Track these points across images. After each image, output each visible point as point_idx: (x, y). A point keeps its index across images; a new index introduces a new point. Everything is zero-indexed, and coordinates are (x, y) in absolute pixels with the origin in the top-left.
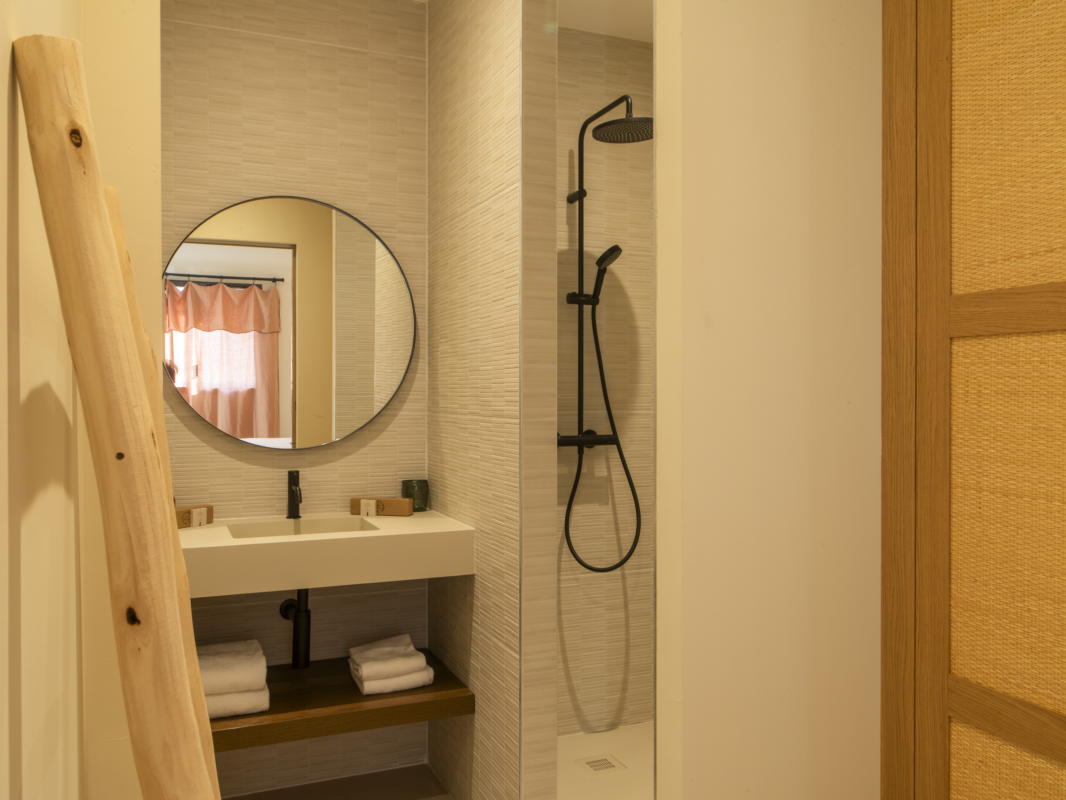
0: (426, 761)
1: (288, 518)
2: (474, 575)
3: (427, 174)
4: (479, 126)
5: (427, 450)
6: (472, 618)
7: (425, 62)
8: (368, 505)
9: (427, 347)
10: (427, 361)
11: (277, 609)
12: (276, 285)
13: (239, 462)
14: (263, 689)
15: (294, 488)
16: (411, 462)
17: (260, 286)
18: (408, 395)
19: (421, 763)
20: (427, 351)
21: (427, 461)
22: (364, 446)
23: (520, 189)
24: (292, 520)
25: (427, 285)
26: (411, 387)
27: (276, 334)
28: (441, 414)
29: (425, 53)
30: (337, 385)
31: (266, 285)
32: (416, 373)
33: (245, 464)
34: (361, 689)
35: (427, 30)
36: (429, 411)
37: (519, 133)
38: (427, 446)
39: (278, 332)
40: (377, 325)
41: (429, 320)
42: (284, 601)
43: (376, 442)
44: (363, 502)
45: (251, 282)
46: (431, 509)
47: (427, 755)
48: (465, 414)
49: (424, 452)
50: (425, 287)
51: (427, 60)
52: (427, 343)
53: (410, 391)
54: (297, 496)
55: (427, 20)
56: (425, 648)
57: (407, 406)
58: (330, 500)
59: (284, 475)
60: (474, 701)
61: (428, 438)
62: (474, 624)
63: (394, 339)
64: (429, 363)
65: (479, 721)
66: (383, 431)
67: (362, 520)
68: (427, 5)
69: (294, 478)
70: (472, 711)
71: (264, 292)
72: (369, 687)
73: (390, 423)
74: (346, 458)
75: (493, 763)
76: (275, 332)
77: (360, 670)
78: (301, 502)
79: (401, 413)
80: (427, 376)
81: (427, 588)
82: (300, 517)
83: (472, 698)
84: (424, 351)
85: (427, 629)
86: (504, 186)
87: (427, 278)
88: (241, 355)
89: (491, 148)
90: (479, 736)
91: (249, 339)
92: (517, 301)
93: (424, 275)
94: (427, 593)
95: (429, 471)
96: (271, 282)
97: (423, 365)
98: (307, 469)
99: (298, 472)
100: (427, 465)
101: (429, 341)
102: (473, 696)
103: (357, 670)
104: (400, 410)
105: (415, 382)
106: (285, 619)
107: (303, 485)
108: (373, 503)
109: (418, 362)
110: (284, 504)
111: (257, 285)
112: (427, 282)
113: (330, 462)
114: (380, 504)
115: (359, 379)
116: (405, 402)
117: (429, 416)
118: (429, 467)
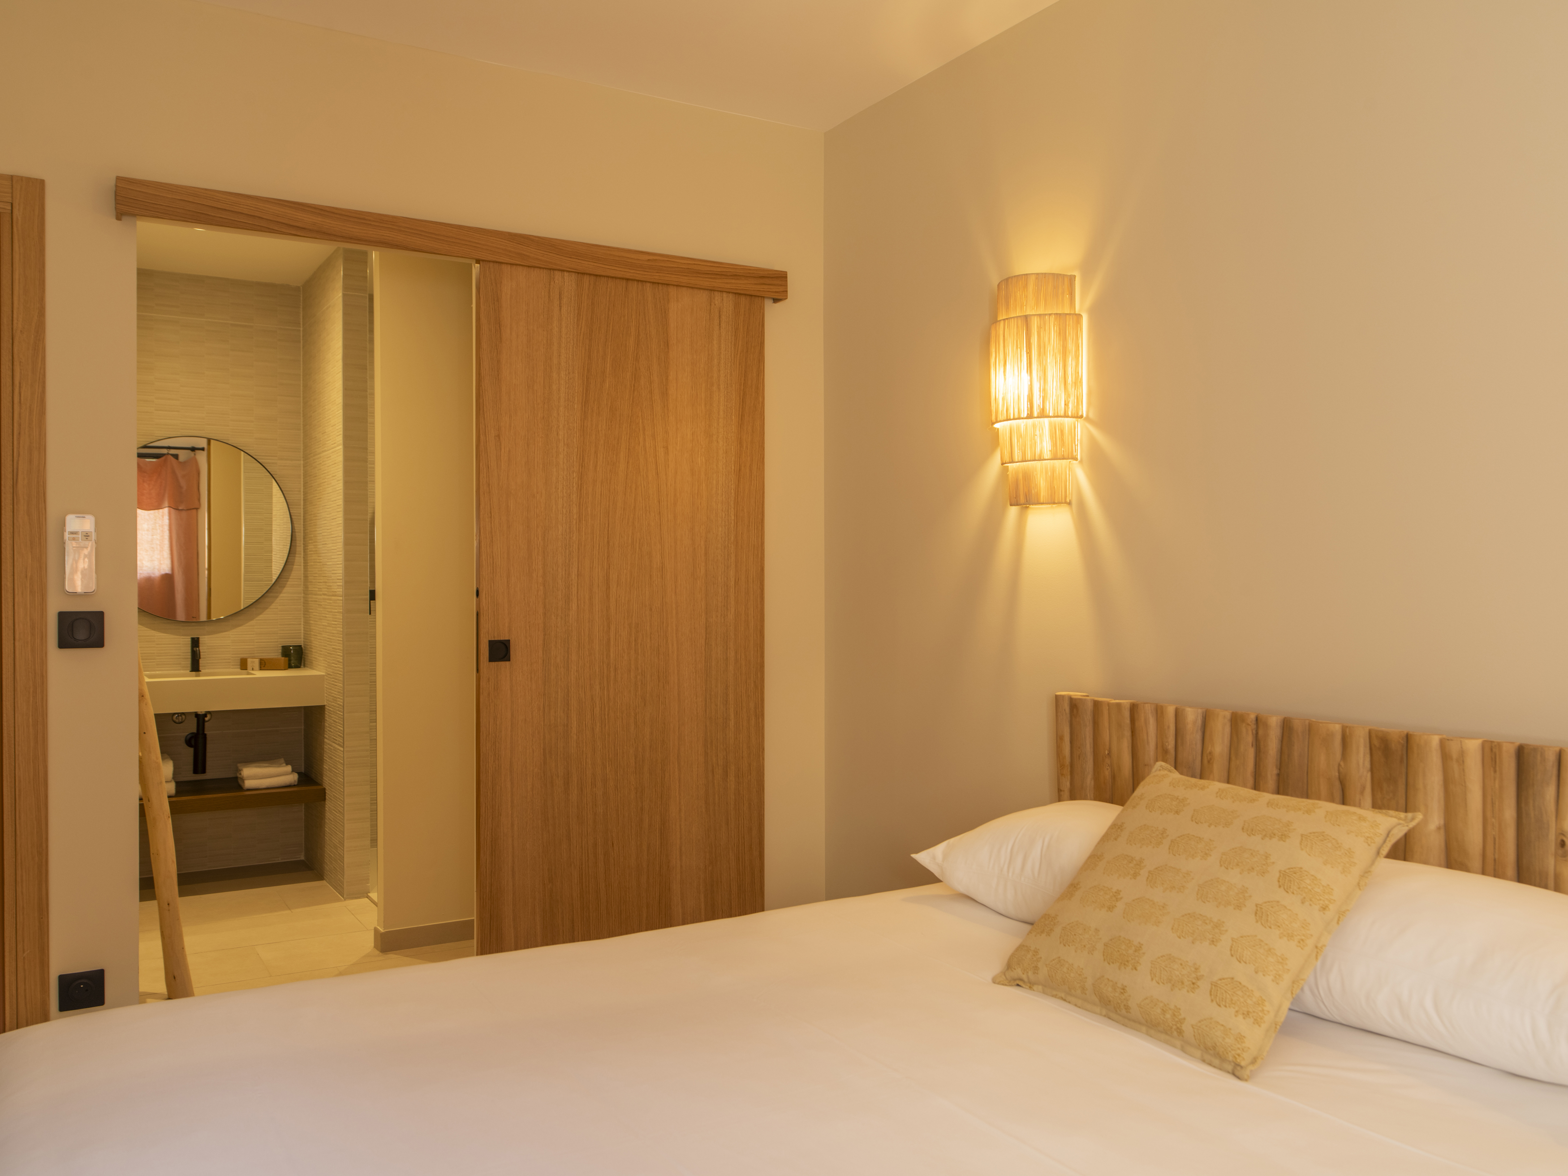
0: (302, 858)
1: (191, 671)
2: (324, 706)
3: (302, 415)
4: (326, 398)
5: (302, 623)
6: (324, 737)
7: (300, 330)
8: (253, 662)
9: (302, 545)
10: (302, 556)
11: (183, 740)
12: (195, 454)
13: (153, 631)
14: (171, 781)
15: (195, 649)
16: (290, 632)
17: (176, 457)
18: (287, 581)
19: (299, 859)
20: (302, 548)
21: (302, 631)
22: (252, 620)
23: (342, 450)
24: (194, 673)
25: (302, 499)
26: (290, 576)
27: (194, 511)
28: (310, 596)
29: (300, 324)
30: (246, 572)
31: (183, 455)
32: (293, 565)
33: (158, 632)
34: (243, 786)
35: (301, 307)
36: (304, 593)
37: (341, 414)
38: (302, 620)
39: (197, 509)
40: (274, 523)
41: (304, 525)
42: (188, 734)
43: (261, 617)
44: (249, 660)
45: (165, 451)
46: (305, 666)
47: (303, 853)
48: (321, 595)
49: (300, 624)
50: (300, 500)
51: (301, 329)
52: (302, 542)
53: (289, 578)
54: (197, 654)
55: (301, 299)
56: (302, 772)
57: (286, 590)
58: (225, 659)
59: (188, 641)
60: (325, 793)
61: (304, 614)
62: (326, 740)
63: (284, 537)
64: (304, 558)
65: (329, 804)
66: (267, 608)
67: (248, 672)
68: (301, 288)
69: (195, 643)
70: (324, 799)
71: (181, 462)
72: (249, 784)
73: (273, 603)
74: (238, 628)
75: (334, 828)
76: (193, 509)
77: (242, 774)
78: (200, 658)
79: (281, 595)
80: (302, 567)
81: (303, 727)
82: (200, 671)
83: (324, 791)
84: (300, 549)
85: (303, 758)
86: (336, 445)
87: (302, 493)
88: (152, 535)
89: (331, 416)
90: (328, 815)
91: (163, 516)
92: (341, 522)
93: (300, 491)
94: (303, 731)
95: (304, 638)
96: (189, 451)
97: (299, 559)
98: (206, 637)
99: (198, 638)
100: (302, 634)
101: (304, 541)
102: (325, 789)
103: (241, 774)
104: (280, 593)
105: (293, 572)
106: (189, 748)
107: (202, 648)
108: (257, 661)
109: (295, 557)
110: (188, 662)
111: (173, 455)
112: (302, 496)
113: (225, 632)
114: (263, 662)
115: (267, 566)
116: (284, 587)
117: (304, 597)
118: (304, 636)
